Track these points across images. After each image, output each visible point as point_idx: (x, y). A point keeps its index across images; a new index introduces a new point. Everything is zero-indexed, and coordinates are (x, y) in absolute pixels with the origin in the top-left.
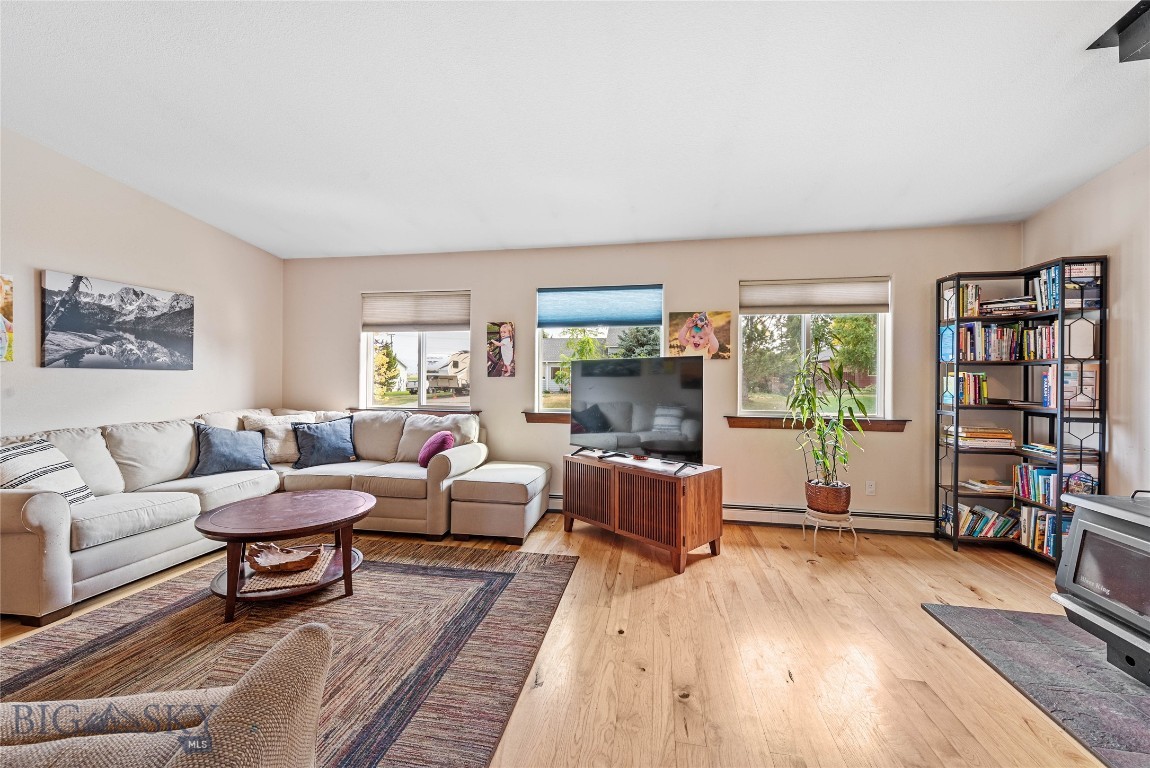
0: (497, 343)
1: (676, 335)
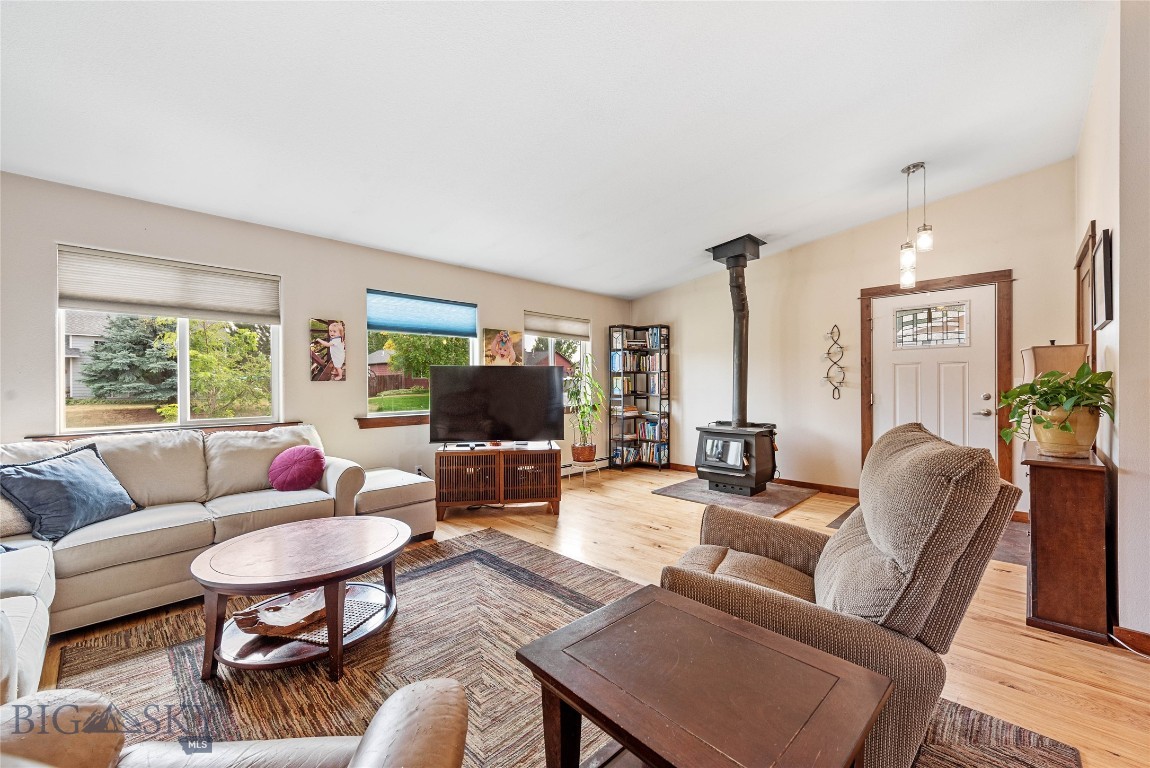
0: (325, 343)
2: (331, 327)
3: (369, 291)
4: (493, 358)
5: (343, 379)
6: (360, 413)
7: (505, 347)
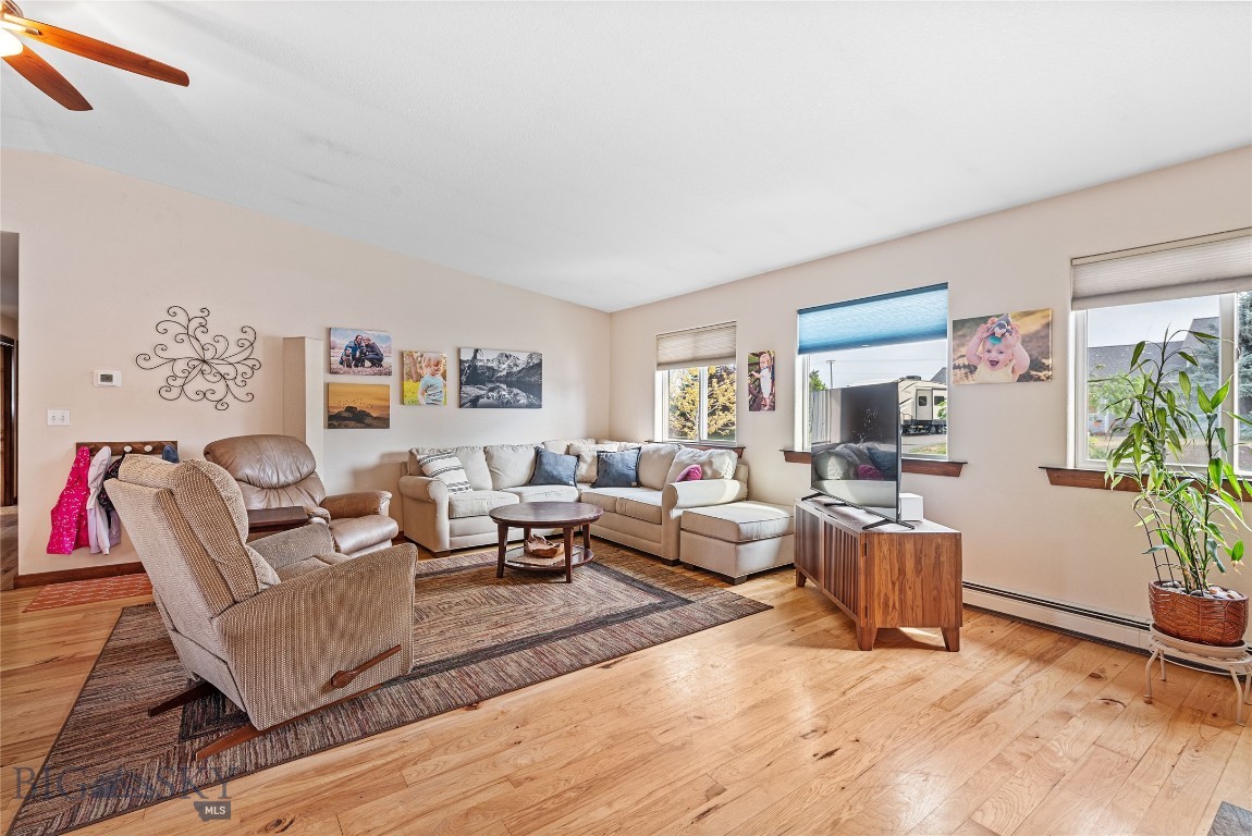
0: (757, 375)
1: (963, 351)
2: (761, 359)
4: (971, 370)
6: (788, 445)
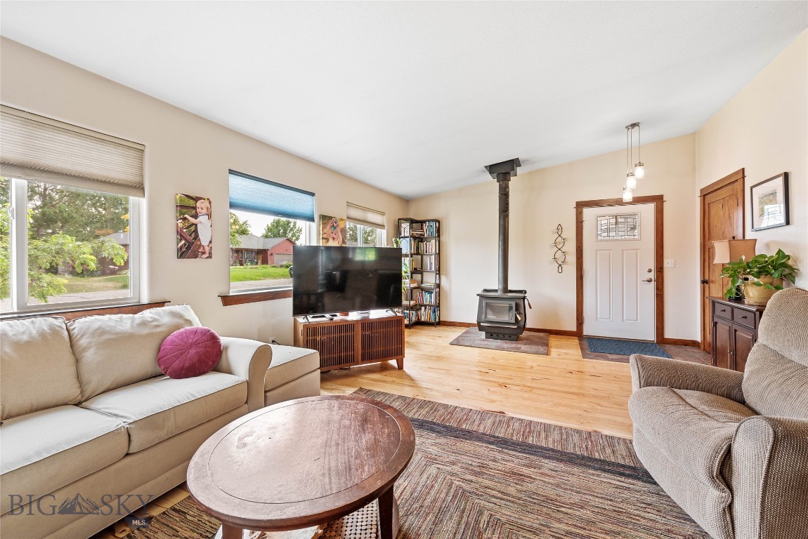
1: (325, 231)
2: (199, 204)
3: (231, 172)
4: (327, 240)
5: (210, 257)
6: (223, 292)
7: (335, 231)
